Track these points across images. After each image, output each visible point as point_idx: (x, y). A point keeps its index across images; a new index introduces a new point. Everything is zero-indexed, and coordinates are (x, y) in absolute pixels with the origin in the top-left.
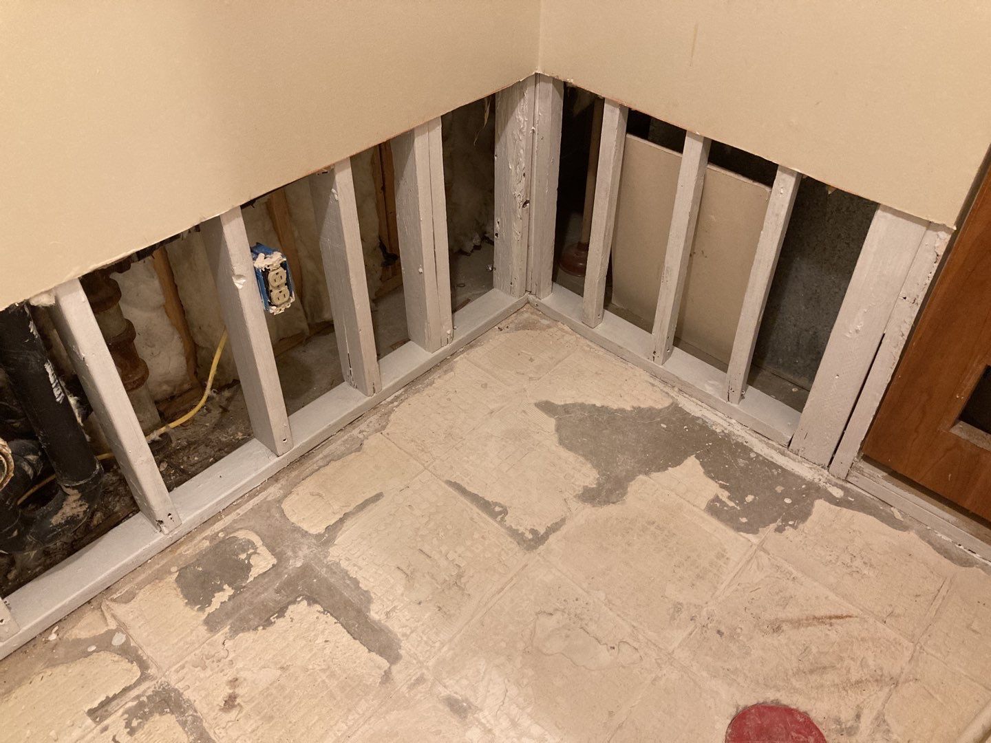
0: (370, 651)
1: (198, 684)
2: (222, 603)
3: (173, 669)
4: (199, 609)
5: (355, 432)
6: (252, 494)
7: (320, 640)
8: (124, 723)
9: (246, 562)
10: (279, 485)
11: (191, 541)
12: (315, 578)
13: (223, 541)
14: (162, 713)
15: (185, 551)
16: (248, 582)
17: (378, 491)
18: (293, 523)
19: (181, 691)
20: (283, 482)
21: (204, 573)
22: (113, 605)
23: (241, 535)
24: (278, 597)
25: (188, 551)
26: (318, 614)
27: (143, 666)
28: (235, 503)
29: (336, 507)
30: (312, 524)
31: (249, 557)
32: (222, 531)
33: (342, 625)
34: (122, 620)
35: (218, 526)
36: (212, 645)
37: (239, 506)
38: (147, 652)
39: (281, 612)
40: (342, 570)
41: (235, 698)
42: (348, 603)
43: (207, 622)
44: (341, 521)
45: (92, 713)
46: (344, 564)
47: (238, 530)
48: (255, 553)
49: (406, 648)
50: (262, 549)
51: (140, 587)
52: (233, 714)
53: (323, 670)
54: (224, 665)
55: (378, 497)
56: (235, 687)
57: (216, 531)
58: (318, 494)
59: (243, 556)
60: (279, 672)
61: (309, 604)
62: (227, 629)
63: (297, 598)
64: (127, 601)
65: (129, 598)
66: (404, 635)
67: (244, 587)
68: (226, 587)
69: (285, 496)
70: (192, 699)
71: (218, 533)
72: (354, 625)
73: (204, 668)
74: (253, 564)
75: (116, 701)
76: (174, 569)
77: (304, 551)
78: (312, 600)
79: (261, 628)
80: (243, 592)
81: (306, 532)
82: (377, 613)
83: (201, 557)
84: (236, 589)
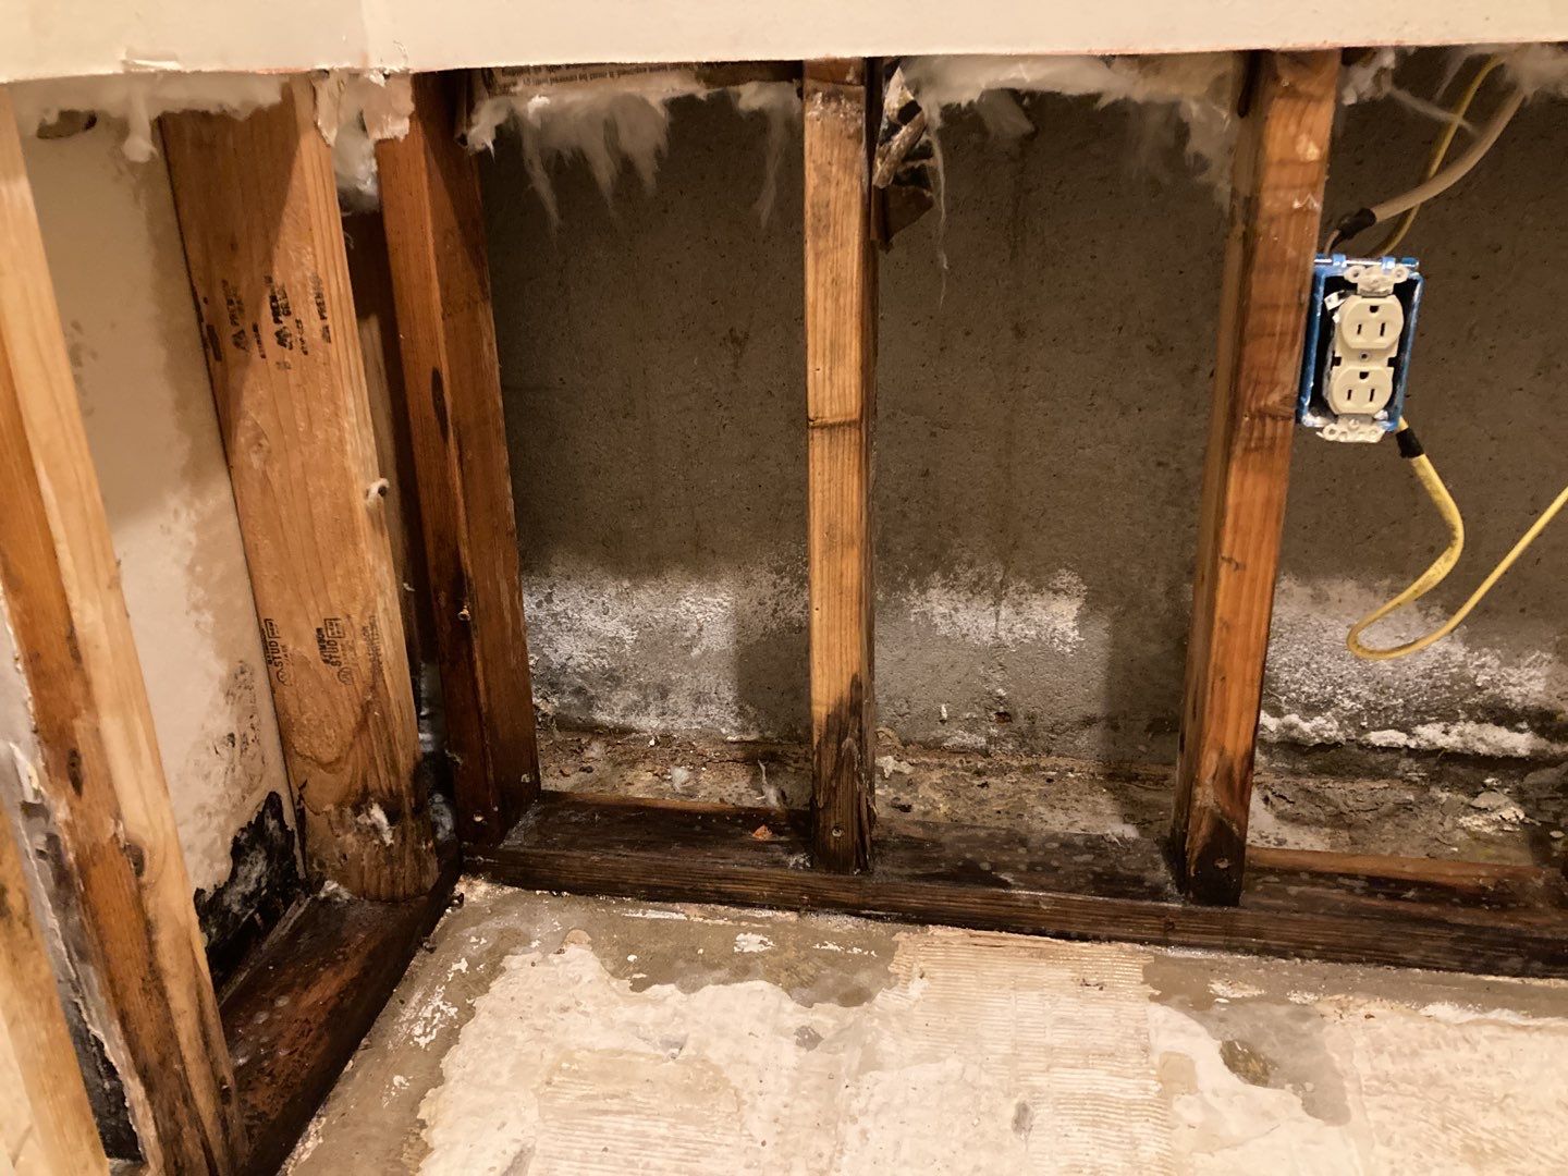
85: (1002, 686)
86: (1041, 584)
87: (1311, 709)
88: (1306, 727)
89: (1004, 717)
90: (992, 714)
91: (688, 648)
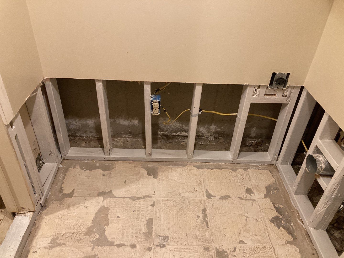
85: (130, 129)
86: (133, 118)
87: (165, 131)
88: (165, 133)
89: (130, 133)
90: (129, 133)
91: (88, 126)
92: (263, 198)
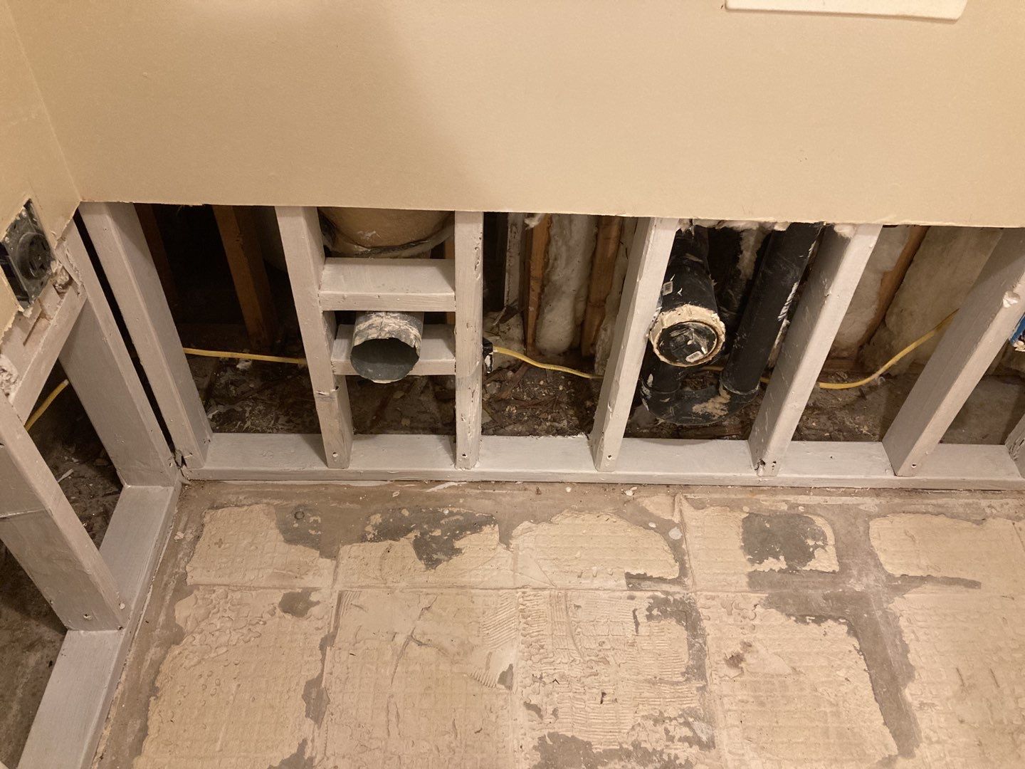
0: (885, 724)
1: (718, 622)
2: (771, 569)
3: (705, 593)
4: (749, 560)
5: (984, 503)
6: (848, 492)
7: (842, 674)
8: (647, 605)
9: (811, 549)
10: (877, 501)
11: (773, 495)
12: (867, 614)
13: (799, 516)
14: (679, 622)
15: (763, 501)
16: (803, 569)
17: (976, 579)
18: (872, 546)
19: (702, 617)
20: (883, 501)
21: (768, 531)
22: (684, 501)
23: (819, 522)
24: (823, 603)
25: (766, 502)
26: (852, 649)
27: (683, 571)
28: (828, 489)
29: (924, 562)
30: (891, 561)
31: (816, 547)
32: (804, 505)
33: (870, 677)
34: (686, 520)
35: (803, 499)
36: (744, 599)
37: (830, 494)
38: (693, 563)
39: (819, 620)
40: (898, 627)
41: (742, 660)
42: (887, 661)
43: (751, 576)
44: (923, 579)
45: (628, 576)
46: (903, 623)
47: (819, 515)
48: (823, 547)
49: (924, 751)
50: (831, 550)
51: (713, 503)
52: (733, 673)
53: (832, 704)
54: (746, 625)
55: (973, 584)
56: (746, 651)
57: (799, 502)
58: (912, 537)
59: (810, 542)
60: (789, 671)
61: (848, 633)
62: (764, 595)
63: (840, 617)
64: (697, 508)
65: (699, 506)
66: (928, 738)
67: (798, 571)
68: (782, 558)
69: (879, 516)
70: (708, 631)
71: (800, 505)
72: (882, 688)
73: (730, 614)
74: (816, 556)
75: (650, 583)
76: (746, 509)
77: (870, 580)
78: (853, 631)
79: (795, 619)
80: (795, 574)
81: (881, 564)
82: (911, 695)
83: (774, 516)
84: (790, 567)
92: (337, 567)
